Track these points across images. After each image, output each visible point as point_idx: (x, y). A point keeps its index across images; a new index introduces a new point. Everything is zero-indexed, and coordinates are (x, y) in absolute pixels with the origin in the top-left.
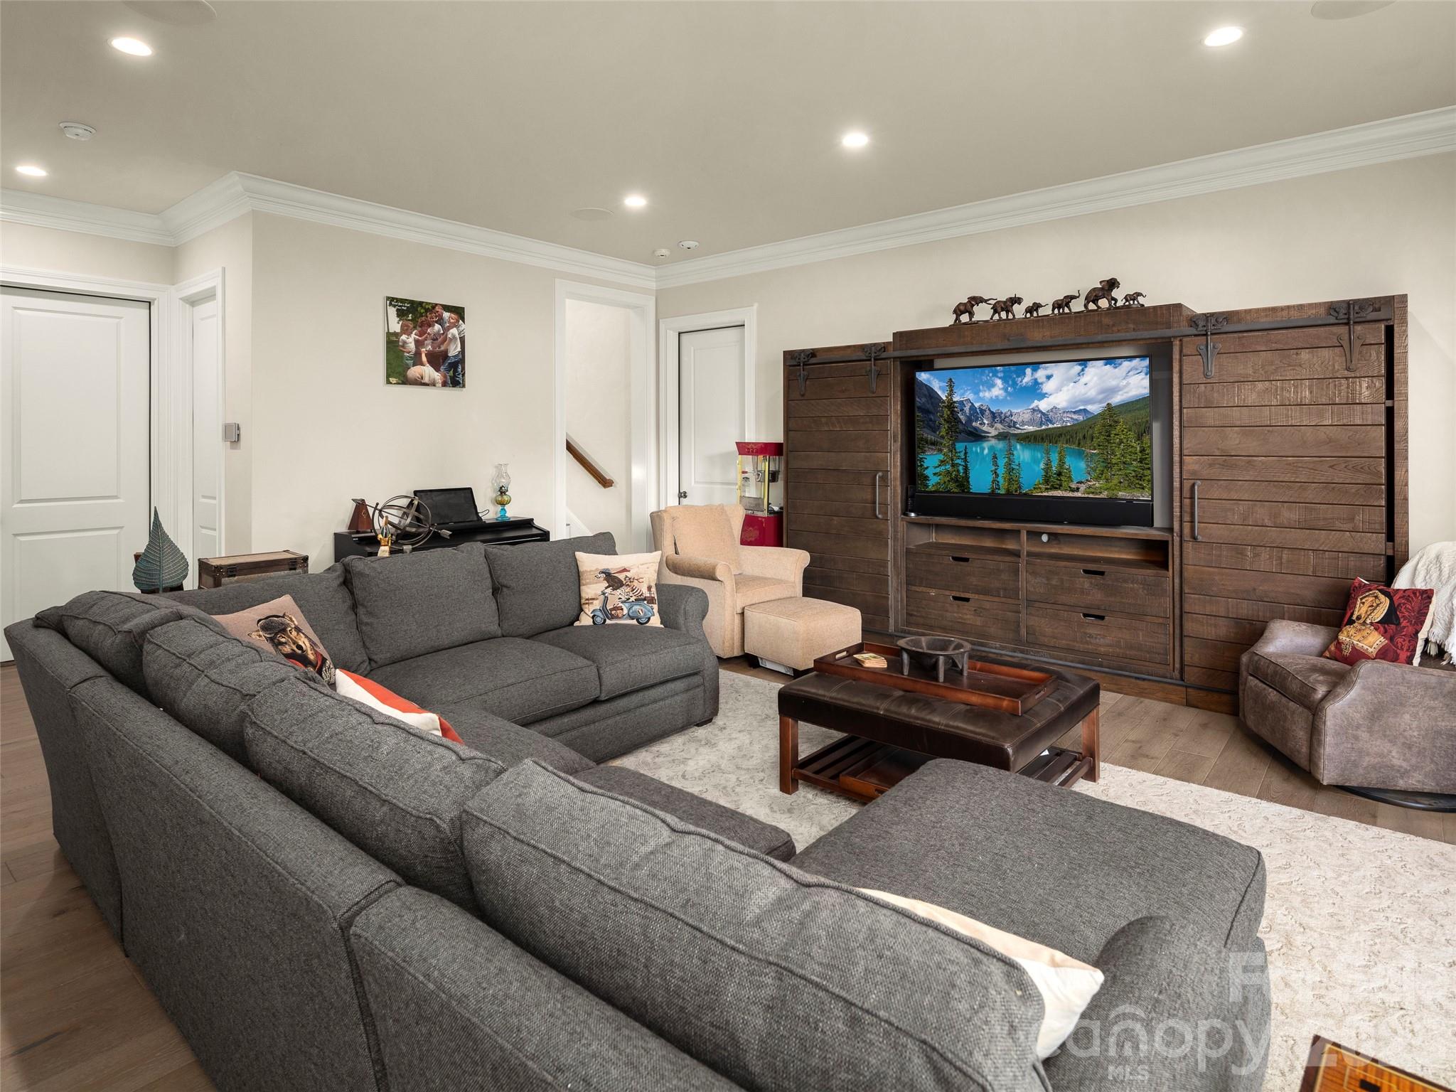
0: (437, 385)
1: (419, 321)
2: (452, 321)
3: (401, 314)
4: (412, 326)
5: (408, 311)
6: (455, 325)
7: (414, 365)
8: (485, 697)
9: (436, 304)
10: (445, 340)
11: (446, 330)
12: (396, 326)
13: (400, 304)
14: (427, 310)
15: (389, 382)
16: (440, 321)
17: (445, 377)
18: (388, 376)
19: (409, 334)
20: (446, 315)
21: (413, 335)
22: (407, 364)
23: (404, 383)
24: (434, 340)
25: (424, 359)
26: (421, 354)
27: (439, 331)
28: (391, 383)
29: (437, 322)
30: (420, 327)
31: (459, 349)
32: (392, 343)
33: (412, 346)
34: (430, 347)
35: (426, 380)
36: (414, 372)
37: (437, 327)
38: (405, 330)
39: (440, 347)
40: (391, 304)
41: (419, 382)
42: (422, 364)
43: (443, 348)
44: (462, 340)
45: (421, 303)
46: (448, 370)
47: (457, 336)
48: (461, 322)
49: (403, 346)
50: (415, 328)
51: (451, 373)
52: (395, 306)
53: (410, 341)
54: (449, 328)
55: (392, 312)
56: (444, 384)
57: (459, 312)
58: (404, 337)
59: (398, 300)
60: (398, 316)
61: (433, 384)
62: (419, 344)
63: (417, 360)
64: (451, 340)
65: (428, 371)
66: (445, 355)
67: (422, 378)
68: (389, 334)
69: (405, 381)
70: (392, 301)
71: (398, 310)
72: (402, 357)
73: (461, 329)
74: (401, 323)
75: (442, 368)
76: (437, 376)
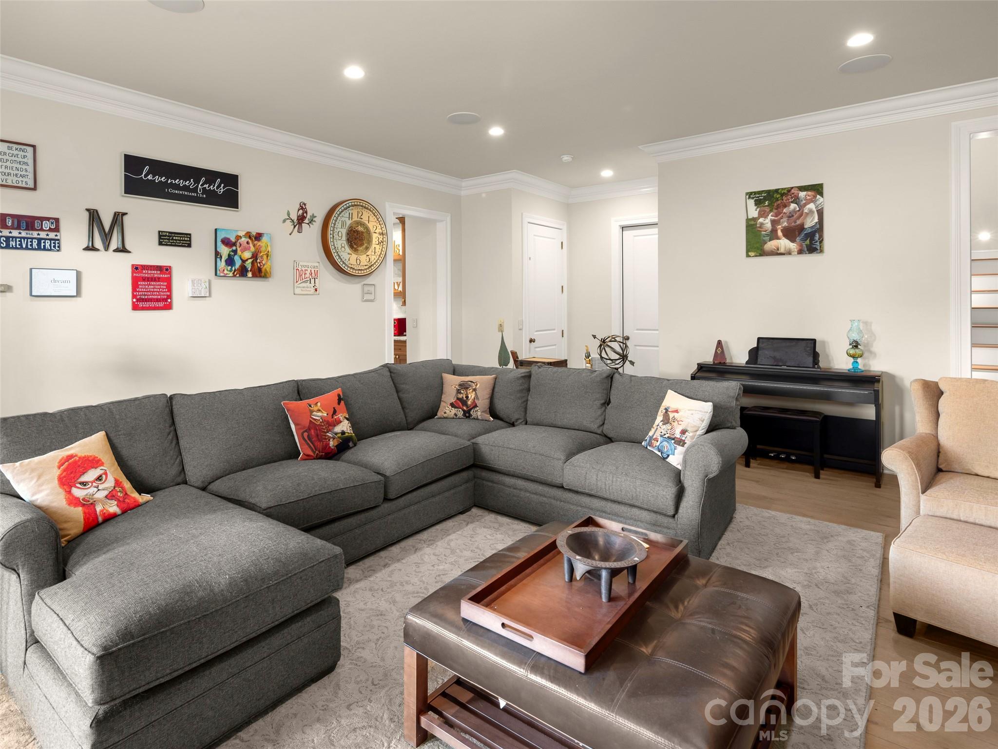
0: (793, 254)
1: (775, 204)
2: (808, 198)
3: (758, 203)
4: (768, 210)
5: (765, 199)
6: (813, 200)
7: (770, 240)
8: (493, 448)
9: (792, 188)
10: (801, 215)
11: (802, 207)
12: (754, 212)
13: (757, 196)
14: (782, 195)
15: (748, 256)
16: (796, 200)
17: (801, 246)
18: (748, 251)
19: (766, 217)
20: (802, 194)
21: (770, 217)
22: (764, 240)
23: (761, 255)
24: (789, 217)
25: (780, 233)
26: (777, 231)
27: (795, 208)
28: (750, 256)
29: (792, 202)
30: (776, 209)
31: (816, 220)
32: (752, 227)
33: (768, 225)
34: (785, 224)
35: (782, 250)
36: (771, 245)
37: (793, 206)
38: (762, 214)
39: (795, 222)
40: (749, 198)
41: (776, 253)
42: (778, 238)
43: (798, 222)
44: (820, 213)
45: (777, 191)
46: (804, 240)
47: (814, 209)
48: (818, 197)
49: (760, 227)
50: (771, 211)
51: (808, 242)
52: (753, 198)
53: (767, 223)
54: (805, 205)
55: (751, 203)
56: (800, 252)
57: (817, 189)
58: (761, 220)
59: (755, 193)
60: (756, 205)
61: (789, 253)
62: (774, 223)
63: (773, 235)
64: (807, 214)
65: (784, 243)
66: (801, 228)
67: (778, 249)
68: (748, 220)
69: (763, 253)
70: (750, 195)
71: (755, 201)
72: (760, 235)
73: (818, 203)
74: (758, 210)
75: (798, 239)
76: (793, 246)
